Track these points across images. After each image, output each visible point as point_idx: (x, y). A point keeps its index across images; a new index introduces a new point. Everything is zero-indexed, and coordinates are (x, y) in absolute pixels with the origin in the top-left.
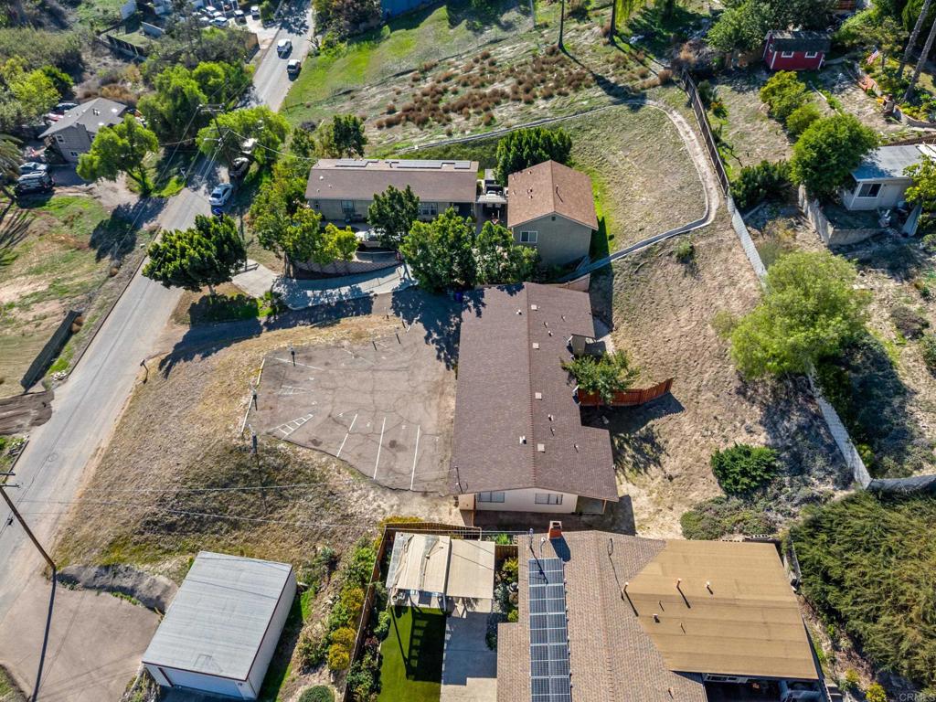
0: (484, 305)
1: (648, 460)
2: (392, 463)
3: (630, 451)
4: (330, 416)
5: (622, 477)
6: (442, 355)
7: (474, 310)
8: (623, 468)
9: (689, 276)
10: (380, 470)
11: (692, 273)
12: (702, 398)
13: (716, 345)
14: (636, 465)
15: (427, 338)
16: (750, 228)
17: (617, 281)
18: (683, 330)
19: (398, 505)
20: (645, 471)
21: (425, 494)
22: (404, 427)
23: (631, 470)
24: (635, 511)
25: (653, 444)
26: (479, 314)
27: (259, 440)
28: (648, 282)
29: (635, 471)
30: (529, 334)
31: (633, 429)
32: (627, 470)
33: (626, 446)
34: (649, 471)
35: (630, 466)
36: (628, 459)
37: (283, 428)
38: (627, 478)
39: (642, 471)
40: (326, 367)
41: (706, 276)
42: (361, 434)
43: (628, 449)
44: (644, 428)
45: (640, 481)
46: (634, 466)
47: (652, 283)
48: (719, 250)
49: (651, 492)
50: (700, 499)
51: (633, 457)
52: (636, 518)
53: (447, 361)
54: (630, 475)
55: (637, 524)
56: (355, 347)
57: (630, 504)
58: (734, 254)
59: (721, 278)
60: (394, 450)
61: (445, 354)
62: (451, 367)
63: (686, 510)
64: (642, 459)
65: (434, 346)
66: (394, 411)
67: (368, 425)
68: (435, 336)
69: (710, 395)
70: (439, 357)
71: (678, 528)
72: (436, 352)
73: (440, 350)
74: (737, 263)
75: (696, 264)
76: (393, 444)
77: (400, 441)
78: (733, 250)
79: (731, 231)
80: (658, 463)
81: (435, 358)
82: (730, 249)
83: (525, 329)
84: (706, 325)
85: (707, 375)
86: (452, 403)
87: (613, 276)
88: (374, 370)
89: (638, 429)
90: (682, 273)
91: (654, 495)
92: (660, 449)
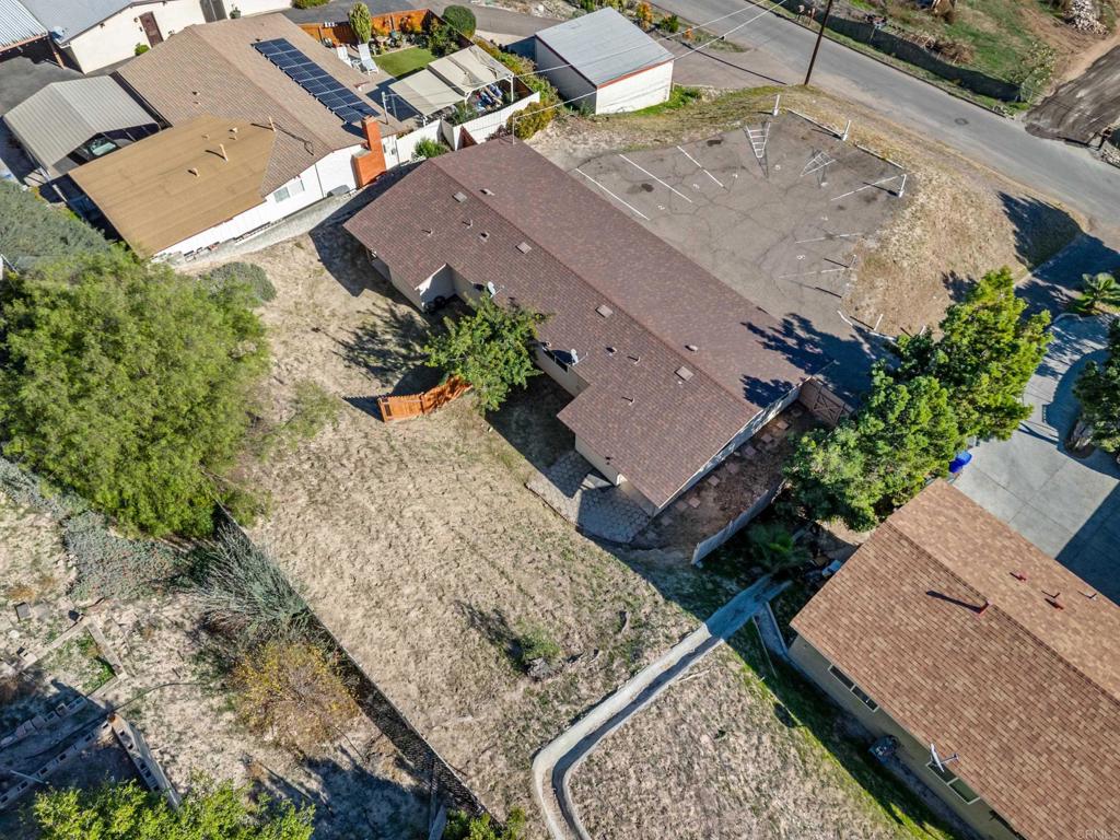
0: (767, 346)
1: (363, 349)
2: (623, 174)
3: (392, 347)
4: (743, 168)
5: (379, 312)
7: (770, 332)
8: (385, 322)
10: (624, 162)
11: (485, 618)
13: (337, 475)
14: (373, 335)
19: (570, 154)
20: (357, 334)
22: (661, 208)
23: (374, 325)
24: (339, 285)
25: (369, 366)
26: (753, 328)
28: (578, 602)
29: (369, 327)
30: (633, 321)
31: (409, 379)
32: (379, 322)
33: (403, 351)
34: (353, 336)
35: (379, 330)
36: (388, 337)
38: (373, 314)
39: (360, 333)
40: (835, 205)
42: (690, 175)
43: (397, 349)
44: (396, 382)
45: (355, 320)
46: (375, 332)
47: (565, 599)
48: (454, 682)
49: (333, 315)
51: (384, 343)
52: (333, 279)
54: (372, 319)
55: (327, 273)
57: (348, 289)
59: (403, 606)
60: (640, 185)
63: (276, 302)
64: (370, 346)
66: (694, 214)
67: (696, 186)
71: (275, 282)
75: (493, 643)
76: (648, 188)
77: (645, 195)
80: (347, 346)
83: (649, 324)
84: (380, 510)
88: (785, 237)
89: (402, 380)
90: (511, 620)
91: (327, 312)
92: (353, 361)
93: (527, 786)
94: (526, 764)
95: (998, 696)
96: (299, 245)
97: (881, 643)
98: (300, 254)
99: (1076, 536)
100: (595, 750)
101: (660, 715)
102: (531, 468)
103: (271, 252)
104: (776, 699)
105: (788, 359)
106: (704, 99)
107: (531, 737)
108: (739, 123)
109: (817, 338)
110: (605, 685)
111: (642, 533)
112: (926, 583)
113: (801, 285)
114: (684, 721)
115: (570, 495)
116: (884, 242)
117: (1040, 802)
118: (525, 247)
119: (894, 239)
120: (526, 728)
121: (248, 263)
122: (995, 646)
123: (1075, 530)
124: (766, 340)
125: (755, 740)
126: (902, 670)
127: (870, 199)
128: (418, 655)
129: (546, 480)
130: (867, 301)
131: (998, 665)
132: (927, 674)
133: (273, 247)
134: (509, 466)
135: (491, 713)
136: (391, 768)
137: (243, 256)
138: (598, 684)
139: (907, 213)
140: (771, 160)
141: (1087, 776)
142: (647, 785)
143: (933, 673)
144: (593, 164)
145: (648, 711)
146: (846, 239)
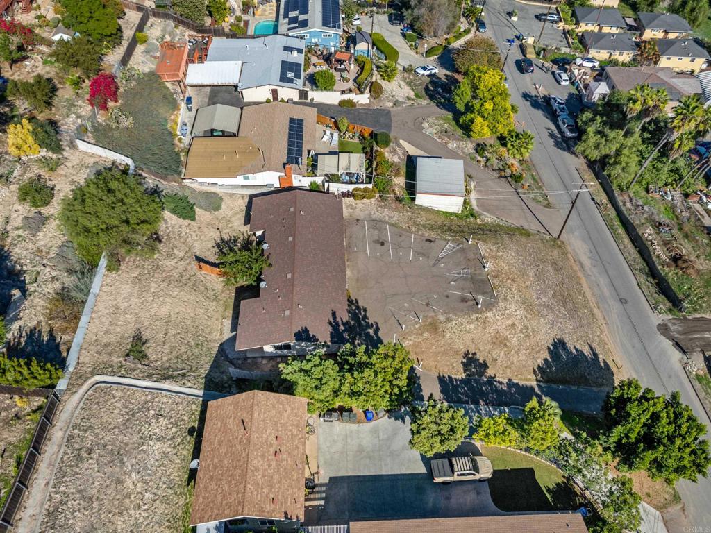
0: (330, 323)
1: (227, 244)
2: (380, 233)
4: (428, 257)
6: (363, 313)
7: (338, 319)
9: (144, 338)
10: (386, 229)
11: (140, 339)
12: (182, 254)
13: (156, 275)
14: (235, 241)
15: (377, 329)
16: (64, 355)
17: (204, 370)
18: (170, 301)
19: (370, 215)
21: (358, 220)
22: (378, 254)
23: (239, 238)
25: (221, 250)
26: (334, 314)
27: (464, 240)
28: (177, 357)
29: (237, 238)
30: (293, 285)
34: (229, 238)
35: (239, 240)
36: (239, 244)
37: (454, 248)
38: (243, 234)
39: (233, 238)
40: (446, 294)
41: (131, 330)
42: (404, 248)
45: (236, 233)
47: (174, 354)
48: (107, 345)
49: (231, 228)
50: (207, 213)
51: (235, 245)
52: (244, 215)
53: (358, 307)
54: (241, 236)
55: (244, 212)
56: (433, 314)
57: (245, 221)
58: (96, 334)
59: (121, 319)
60: (381, 241)
61: (361, 314)
62: (354, 302)
63: (216, 213)
64: (230, 244)
65: (370, 321)
66: (387, 264)
67: (401, 253)
68: (371, 332)
69: (176, 251)
70: (365, 310)
71: (224, 206)
72: (368, 315)
73: (365, 317)
74: (101, 323)
75: (132, 345)
76: (382, 244)
77: (379, 246)
78: (95, 338)
79: (82, 360)
80: (223, 240)
81: (368, 309)
82: (96, 341)
83: (296, 289)
84: (154, 292)
85: (172, 263)
86: (348, 273)
87: (206, 377)
88: (410, 294)
90: (147, 345)
91: (230, 225)
92: (218, 246)
93: (87, 379)
94: (93, 374)
95: (226, 462)
96: (243, 198)
97: (219, 424)
98: (241, 201)
99: (382, 476)
100: (114, 386)
101: (146, 395)
102: (231, 315)
103: (231, 195)
104: (196, 426)
105: (331, 333)
106: (478, 220)
107: (105, 371)
108: (450, 238)
109: (375, 338)
110: (143, 377)
111: (238, 359)
112: (244, 417)
113: (394, 315)
114: (152, 403)
115: (231, 332)
116: (448, 320)
117: (204, 498)
118: (291, 239)
119: (454, 322)
120: (107, 368)
121: (220, 195)
122: (239, 447)
123: (384, 473)
124: (332, 321)
125: (170, 426)
126: (215, 436)
127: (464, 300)
128: (107, 332)
129: (230, 322)
130: (412, 338)
131: (234, 453)
132: (219, 442)
133: (233, 194)
134: (226, 309)
135: (104, 358)
136: (65, 349)
137: (221, 192)
138: (142, 375)
139: (474, 316)
140: (443, 260)
141: (220, 499)
142: (117, 404)
143: (220, 443)
144: (374, 223)
145: (144, 392)
146: (433, 310)
